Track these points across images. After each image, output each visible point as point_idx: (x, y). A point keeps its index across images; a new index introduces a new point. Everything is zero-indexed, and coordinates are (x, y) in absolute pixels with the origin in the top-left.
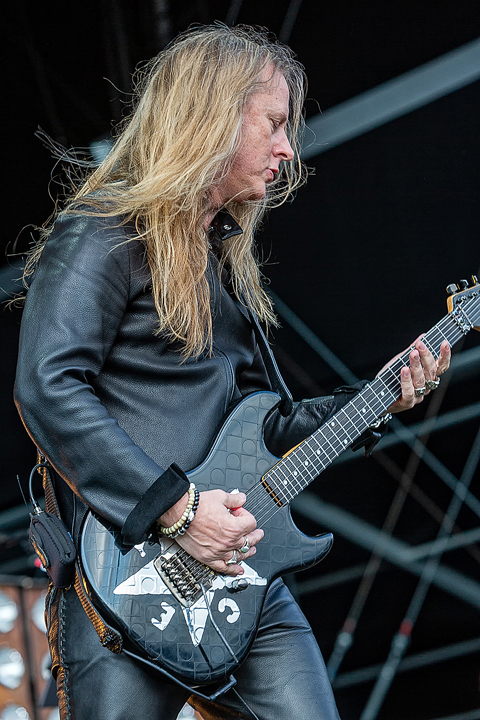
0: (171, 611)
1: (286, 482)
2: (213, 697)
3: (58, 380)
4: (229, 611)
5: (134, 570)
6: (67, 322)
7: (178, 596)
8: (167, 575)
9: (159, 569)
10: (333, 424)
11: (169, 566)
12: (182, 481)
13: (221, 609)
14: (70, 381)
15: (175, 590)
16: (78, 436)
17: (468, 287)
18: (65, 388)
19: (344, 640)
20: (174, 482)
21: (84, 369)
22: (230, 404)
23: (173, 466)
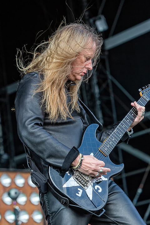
0: (81, 191)
1: (106, 149)
2: (100, 216)
3: (33, 126)
4: (98, 189)
5: (67, 180)
6: (31, 110)
7: (82, 186)
8: (78, 180)
9: (75, 179)
10: (116, 131)
11: (78, 177)
12: (77, 152)
13: (96, 188)
14: (37, 126)
15: (81, 185)
16: (43, 142)
17: (145, 89)
18: (35, 129)
19: (140, 191)
20: (75, 152)
21: (40, 122)
22: (83, 130)
23: (74, 147)
